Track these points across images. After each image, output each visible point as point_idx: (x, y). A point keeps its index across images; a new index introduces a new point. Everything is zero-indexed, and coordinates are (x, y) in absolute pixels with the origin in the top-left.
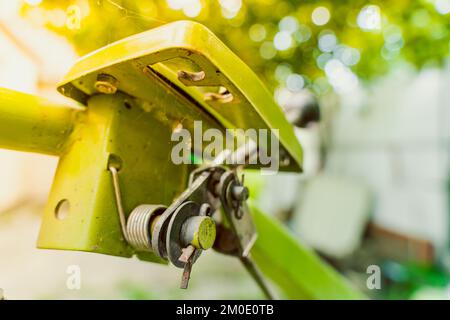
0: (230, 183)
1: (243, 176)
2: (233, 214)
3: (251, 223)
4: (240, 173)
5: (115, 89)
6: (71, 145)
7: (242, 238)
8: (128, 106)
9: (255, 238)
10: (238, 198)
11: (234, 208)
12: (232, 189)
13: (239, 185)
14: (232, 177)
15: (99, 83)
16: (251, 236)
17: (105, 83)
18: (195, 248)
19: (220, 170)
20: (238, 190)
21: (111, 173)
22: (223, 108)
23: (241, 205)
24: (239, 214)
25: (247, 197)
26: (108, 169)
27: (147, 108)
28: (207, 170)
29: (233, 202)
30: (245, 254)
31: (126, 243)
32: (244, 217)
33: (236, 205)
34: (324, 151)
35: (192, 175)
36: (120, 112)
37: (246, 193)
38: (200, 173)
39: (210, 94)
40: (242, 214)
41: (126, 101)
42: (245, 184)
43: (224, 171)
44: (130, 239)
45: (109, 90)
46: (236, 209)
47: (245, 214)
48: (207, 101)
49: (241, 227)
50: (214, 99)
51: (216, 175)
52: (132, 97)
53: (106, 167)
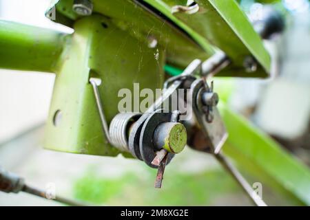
0: (200, 90)
1: (212, 82)
2: (204, 118)
3: (222, 125)
4: (209, 80)
5: (90, 11)
6: (62, 64)
7: (213, 138)
8: (105, 26)
9: (225, 137)
10: (208, 104)
11: (204, 112)
12: (202, 95)
13: (209, 92)
14: (202, 84)
15: (76, 5)
16: (221, 136)
17: (80, 5)
18: (167, 153)
19: (191, 78)
20: (208, 96)
21: (92, 86)
22: (190, 19)
23: (211, 110)
24: (209, 118)
25: (217, 102)
26: (89, 83)
27: (123, 26)
28: (179, 79)
29: (204, 107)
30: (217, 151)
31: (110, 145)
32: (214, 121)
33: (206, 110)
34: (281, 61)
35: (166, 84)
36: (97, 31)
37: (215, 99)
38: (172, 82)
39: (177, 7)
40: (212, 118)
41: (103, 21)
42: (215, 91)
43: (195, 79)
44: (113, 142)
45: (85, 11)
46: (207, 114)
47: (215, 117)
48: (174, 14)
49: (212, 129)
50: (181, 10)
51: (187, 83)
52: (108, 18)
53: (87, 81)
